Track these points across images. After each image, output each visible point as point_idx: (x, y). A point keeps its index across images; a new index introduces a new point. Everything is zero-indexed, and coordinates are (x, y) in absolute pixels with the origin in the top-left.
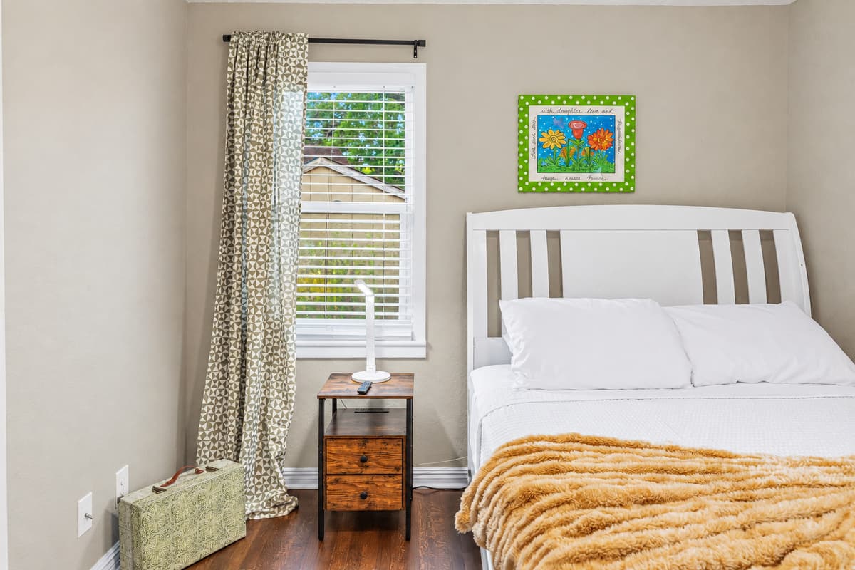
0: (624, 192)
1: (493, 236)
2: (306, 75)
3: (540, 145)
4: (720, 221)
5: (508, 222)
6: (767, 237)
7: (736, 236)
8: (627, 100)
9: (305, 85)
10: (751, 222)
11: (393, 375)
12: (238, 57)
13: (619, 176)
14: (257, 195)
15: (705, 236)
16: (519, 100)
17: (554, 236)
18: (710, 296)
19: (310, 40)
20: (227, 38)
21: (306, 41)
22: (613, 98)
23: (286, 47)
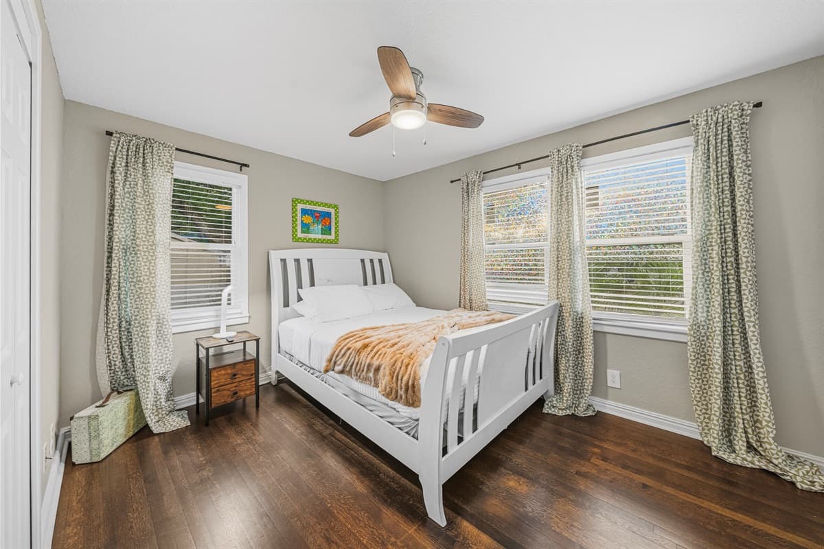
0: (334, 243)
1: (284, 261)
2: (172, 168)
3: (302, 221)
4: (367, 255)
5: (290, 255)
6: (380, 261)
7: (372, 261)
8: (336, 207)
9: (172, 174)
10: (376, 256)
11: (238, 332)
12: (119, 148)
13: (332, 237)
14: (144, 236)
15: (363, 261)
16: (293, 201)
17: (310, 261)
18: (366, 284)
19: (177, 149)
20: (109, 134)
21: (174, 148)
22: (331, 205)
23: (159, 149)
